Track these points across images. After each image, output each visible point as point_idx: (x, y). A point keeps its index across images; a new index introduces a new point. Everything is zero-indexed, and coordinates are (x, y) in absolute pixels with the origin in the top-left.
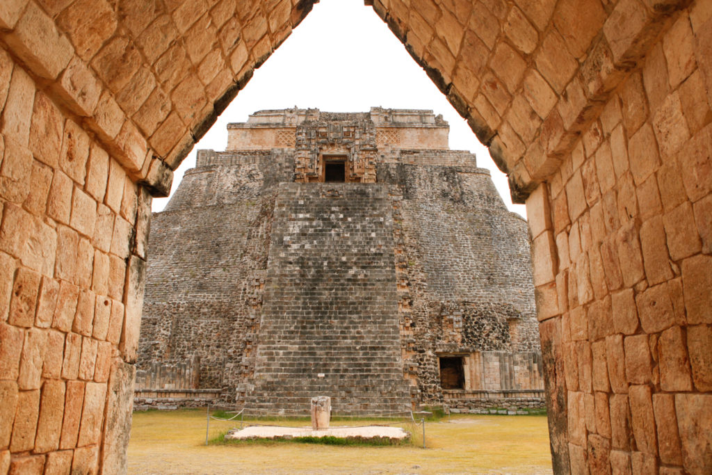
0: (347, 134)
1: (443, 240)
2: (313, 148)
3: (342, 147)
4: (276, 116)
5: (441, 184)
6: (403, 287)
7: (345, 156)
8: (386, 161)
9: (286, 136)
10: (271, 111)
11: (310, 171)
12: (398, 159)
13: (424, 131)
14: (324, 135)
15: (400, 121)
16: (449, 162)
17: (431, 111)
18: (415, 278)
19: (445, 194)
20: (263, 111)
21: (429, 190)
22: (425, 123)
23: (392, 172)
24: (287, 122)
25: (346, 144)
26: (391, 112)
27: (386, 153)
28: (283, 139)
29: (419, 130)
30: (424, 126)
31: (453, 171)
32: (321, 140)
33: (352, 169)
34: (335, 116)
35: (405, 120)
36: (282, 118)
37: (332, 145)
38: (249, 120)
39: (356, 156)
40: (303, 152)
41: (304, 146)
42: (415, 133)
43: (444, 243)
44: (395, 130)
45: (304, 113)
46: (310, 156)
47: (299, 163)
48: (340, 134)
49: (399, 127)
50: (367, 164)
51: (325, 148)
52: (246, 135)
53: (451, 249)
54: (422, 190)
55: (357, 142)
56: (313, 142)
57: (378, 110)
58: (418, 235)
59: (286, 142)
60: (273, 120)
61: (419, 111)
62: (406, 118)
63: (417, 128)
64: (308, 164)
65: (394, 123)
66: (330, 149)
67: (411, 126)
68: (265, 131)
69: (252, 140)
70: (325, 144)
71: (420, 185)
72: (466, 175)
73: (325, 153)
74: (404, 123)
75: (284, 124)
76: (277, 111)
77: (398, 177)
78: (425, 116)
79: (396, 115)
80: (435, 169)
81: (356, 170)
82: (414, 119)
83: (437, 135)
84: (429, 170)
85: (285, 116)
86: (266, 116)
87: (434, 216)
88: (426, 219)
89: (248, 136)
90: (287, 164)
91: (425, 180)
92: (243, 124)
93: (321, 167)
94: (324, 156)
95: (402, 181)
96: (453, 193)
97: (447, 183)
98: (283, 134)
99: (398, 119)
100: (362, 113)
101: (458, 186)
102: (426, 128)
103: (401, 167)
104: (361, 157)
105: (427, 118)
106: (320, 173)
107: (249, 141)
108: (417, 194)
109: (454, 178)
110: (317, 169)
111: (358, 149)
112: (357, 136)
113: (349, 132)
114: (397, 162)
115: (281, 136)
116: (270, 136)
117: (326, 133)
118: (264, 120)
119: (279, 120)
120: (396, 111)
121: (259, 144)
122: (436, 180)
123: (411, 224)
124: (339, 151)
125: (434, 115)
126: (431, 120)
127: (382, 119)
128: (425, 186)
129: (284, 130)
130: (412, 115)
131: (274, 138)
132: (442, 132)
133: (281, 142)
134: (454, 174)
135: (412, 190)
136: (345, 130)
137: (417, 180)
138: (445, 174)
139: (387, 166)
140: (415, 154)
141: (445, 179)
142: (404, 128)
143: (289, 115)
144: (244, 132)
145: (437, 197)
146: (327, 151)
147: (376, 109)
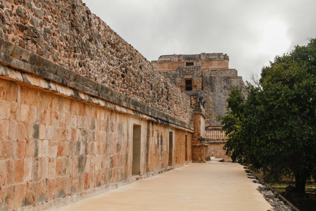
0: (192, 71)
1: (222, 105)
2: (181, 76)
3: (191, 75)
4: (167, 58)
5: (224, 83)
6: (207, 124)
7: (192, 78)
8: (206, 76)
9: (172, 65)
10: (166, 56)
11: (181, 84)
12: (210, 74)
13: (220, 61)
14: (185, 72)
15: (211, 58)
16: (228, 74)
17: (222, 53)
18: (212, 119)
19: (225, 87)
20: (163, 56)
21: (220, 86)
22: (220, 58)
23: (208, 80)
24: (172, 60)
25: (192, 74)
26: (208, 54)
27: (206, 72)
28: (171, 66)
29: (218, 61)
30: (220, 59)
31: (229, 78)
32: (184, 73)
33: (194, 83)
34: (188, 56)
35: (213, 57)
36: (170, 58)
37: (188, 75)
38: (159, 59)
39: (195, 79)
40: (178, 78)
41: (178, 76)
42: (217, 62)
43: (222, 106)
44: (210, 61)
45: (177, 56)
46: (181, 79)
47: (177, 82)
48: (190, 71)
49: (211, 60)
50: (198, 81)
51: (185, 76)
52: (158, 65)
53: (225, 108)
54: (218, 87)
55: (195, 74)
56: (181, 75)
57: (204, 54)
58: (215, 104)
59: (172, 67)
60: (167, 59)
61: (218, 54)
62: (213, 56)
63: (217, 60)
64: (180, 82)
65: (209, 59)
66: (187, 76)
67: (215, 60)
68: (164, 64)
69: (160, 67)
70: (185, 75)
71: (217, 84)
72: (233, 79)
73: (185, 78)
74: (213, 59)
75: (171, 61)
76: (168, 56)
77: (210, 82)
78: (220, 55)
79: (210, 56)
80: (222, 78)
81: (195, 83)
82: (216, 57)
83: (224, 63)
84: (220, 79)
85: (171, 58)
86: (164, 58)
87: (220, 97)
88: (217, 99)
89: (159, 65)
90: (173, 78)
91: (218, 83)
92: (157, 61)
93: (184, 83)
94: (185, 79)
95: (211, 84)
96: (228, 87)
97: (226, 83)
98: (171, 64)
99: (211, 57)
100: (198, 54)
101: (230, 84)
102: (220, 60)
103: (211, 77)
104: (197, 79)
105: (221, 56)
106: (184, 85)
107: (159, 67)
108: (216, 88)
109: (229, 81)
110: (183, 84)
111: (196, 76)
112: (195, 72)
113: (193, 70)
114: (209, 76)
115: (170, 65)
116: (166, 65)
117: (185, 71)
118: (164, 59)
119: (169, 59)
120: (210, 54)
121: (163, 68)
122: (222, 82)
123: (212, 101)
124: (189, 77)
125: (223, 55)
126: (222, 57)
127: (205, 57)
128: (218, 85)
129: (171, 63)
130: (215, 55)
131: (168, 66)
132: (226, 61)
133: (170, 67)
134: (229, 79)
135: (214, 86)
136: (191, 69)
137: (216, 83)
138: (226, 79)
139: (206, 77)
140: (216, 71)
141: (226, 81)
142: (213, 60)
143: (172, 57)
144: (157, 64)
145: (222, 89)
146: (186, 77)
147: (203, 54)
